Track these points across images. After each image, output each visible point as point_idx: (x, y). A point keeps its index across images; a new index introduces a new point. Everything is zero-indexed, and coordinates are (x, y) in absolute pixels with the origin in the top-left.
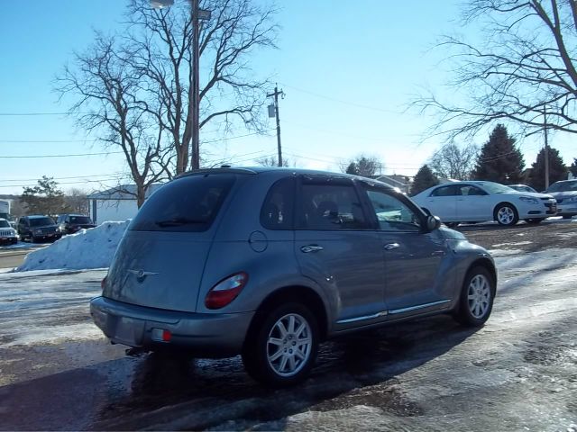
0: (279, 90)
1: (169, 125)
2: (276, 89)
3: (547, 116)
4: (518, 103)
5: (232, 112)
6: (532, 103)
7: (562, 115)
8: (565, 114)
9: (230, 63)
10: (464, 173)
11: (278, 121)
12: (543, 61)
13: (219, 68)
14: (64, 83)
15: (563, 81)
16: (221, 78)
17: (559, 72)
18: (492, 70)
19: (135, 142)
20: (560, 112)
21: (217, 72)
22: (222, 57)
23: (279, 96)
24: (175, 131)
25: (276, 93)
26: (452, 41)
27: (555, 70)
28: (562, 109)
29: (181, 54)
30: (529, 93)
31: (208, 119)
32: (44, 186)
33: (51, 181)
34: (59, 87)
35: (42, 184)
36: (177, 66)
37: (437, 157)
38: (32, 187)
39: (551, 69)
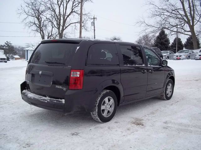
0: (95, 17)
1: (57, 26)
2: (94, 17)
3: (178, 29)
4: (170, 24)
5: (77, 23)
6: (174, 24)
7: (183, 29)
8: (183, 28)
9: (77, 7)
10: (149, 44)
11: (94, 27)
12: (178, 12)
13: (73, 8)
14: (21, 11)
15: (183, 19)
16: (74, 12)
17: (183, 16)
18: (162, 14)
19: (44, 32)
20: (182, 28)
21: (72, 9)
22: (74, 5)
23: (95, 19)
24: (59, 28)
25: (94, 18)
26: (150, 4)
27: (181, 15)
28: (183, 27)
29: (61, 3)
30: (173, 21)
31: (69, 25)
32: (7, 45)
33: (9, 43)
34: (19, 13)
35: (6, 44)
36: (60, 7)
37: (141, 39)
38: (3, 45)
39: (180, 14)
